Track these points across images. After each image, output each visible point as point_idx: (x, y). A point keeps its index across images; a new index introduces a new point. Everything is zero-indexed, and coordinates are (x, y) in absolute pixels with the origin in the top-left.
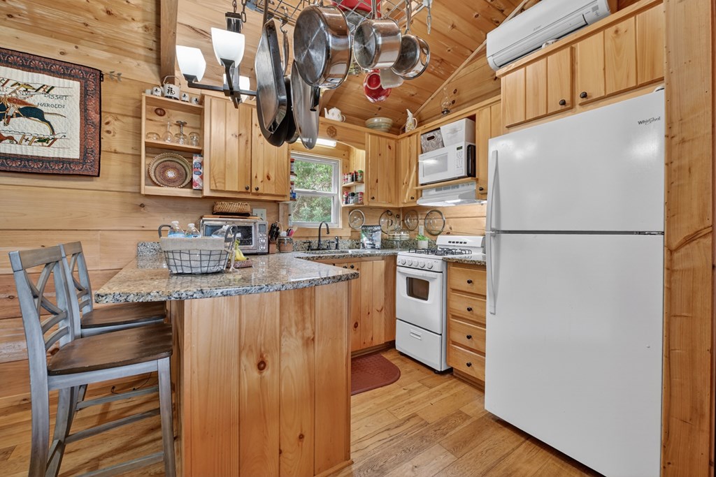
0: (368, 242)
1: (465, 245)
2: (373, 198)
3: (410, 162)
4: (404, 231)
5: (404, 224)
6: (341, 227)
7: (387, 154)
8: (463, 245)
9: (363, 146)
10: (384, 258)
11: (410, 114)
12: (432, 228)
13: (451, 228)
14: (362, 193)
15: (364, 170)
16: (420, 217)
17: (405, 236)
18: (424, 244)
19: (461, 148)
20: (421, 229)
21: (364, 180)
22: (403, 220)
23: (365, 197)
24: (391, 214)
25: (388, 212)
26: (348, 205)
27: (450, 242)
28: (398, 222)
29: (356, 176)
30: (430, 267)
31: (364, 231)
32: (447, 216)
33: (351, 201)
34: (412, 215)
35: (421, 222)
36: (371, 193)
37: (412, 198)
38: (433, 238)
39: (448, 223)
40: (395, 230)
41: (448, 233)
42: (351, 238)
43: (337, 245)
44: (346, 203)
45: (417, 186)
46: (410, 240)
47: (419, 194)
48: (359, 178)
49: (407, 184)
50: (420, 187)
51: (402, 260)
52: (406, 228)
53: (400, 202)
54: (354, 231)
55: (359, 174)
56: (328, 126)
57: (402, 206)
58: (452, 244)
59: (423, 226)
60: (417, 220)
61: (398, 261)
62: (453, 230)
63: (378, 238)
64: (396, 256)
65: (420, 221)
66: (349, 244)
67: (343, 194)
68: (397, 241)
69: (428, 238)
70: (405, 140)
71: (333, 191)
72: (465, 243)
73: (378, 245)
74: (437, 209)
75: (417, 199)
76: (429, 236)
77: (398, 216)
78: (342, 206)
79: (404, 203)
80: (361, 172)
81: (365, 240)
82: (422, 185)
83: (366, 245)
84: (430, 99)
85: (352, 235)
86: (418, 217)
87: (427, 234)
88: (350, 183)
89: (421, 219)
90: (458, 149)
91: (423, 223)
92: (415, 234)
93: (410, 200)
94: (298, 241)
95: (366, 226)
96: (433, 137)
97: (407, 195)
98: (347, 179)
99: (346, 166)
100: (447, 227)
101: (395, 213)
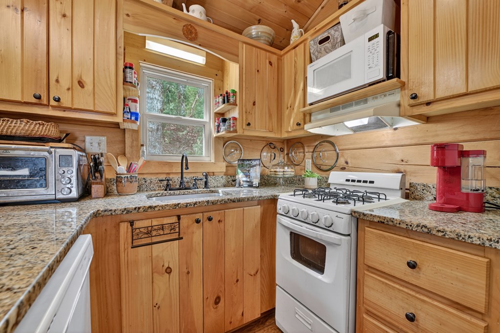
0: (245, 179)
1: (371, 185)
2: (249, 124)
3: (295, 79)
4: (288, 166)
5: (288, 158)
6: (213, 161)
7: (267, 72)
8: (368, 184)
9: (236, 57)
10: (260, 201)
11: (295, 25)
12: (321, 162)
13: (347, 163)
14: (235, 119)
15: (237, 90)
16: (306, 150)
17: (289, 172)
18: (312, 182)
19: (377, 36)
20: (308, 163)
21: (238, 103)
22: (288, 154)
23: (238, 123)
24: (275, 148)
25: (270, 144)
26: (219, 134)
27: (348, 180)
28: (282, 155)
29: (227, 96)
30: (328, 224)
31: (241, 166)
32: (341, 148)
33: (222, 128)
34: (298, 148)
35: (308, 155)
36: (247, 119)
37: (298, 124)
38: (324, 174)
39: (343, 156)
40: (278, 165)
41: (343, 169)
42: (226, 174)
43: (206, 183)
44: (218, 132)
45: (304, 106)
46: (295, 176)
47: (307, 117)
48: (232, 100)
49: (292, 107)
50: (308, 108)
51: (284, 207)
52: (291, 163)
53: (284, 130)
54: (229, 166)
55: (231, 95)
56: (185, 23)
57: (285, 135)
58: (350, 183)
59: (310, 160)
60: (304, 153)
61: (279, 207)
62: (350, 165)
63: (256, 174)
64: (277, 200)
65: (306, 154)
66: (223, 181)
67: (215, 122)
68: (280, 178)
69: (317, 174)
70: (289, 54)
71: (206, 119)
72: (372, 182)
73: (256, 182)
74: (330, 139)
75: (305, 123)
76: (318, 171)
77: (282, 150)
78: (215, 136)
79: (288, 132)
80: (234, 92)
81: (241, 177)
82: (311, 104)
83: (242, 183)
84: (320, 8)
85: (227, 170)
86: (304, 149)
87: (315, 169)
88: (221, 107)
89: (308, 152)
90: (370, 39)
91: (310, 157)
92: (301, 170)
93: (296, 127)
94: (153, 177)
95: (243, 160)
96: (327, 38)
97: (292, 120)
98: (219, 102)
99: (219, 87)
100: (341, 161)
101: (279, 146)
